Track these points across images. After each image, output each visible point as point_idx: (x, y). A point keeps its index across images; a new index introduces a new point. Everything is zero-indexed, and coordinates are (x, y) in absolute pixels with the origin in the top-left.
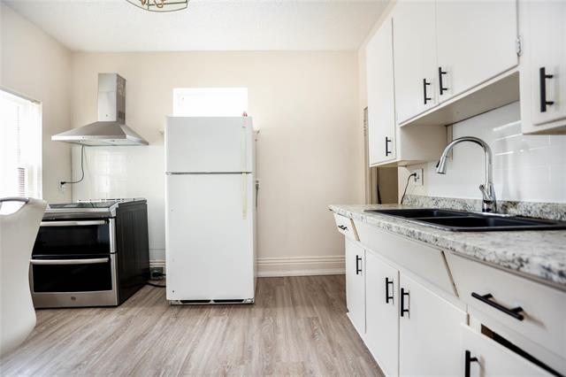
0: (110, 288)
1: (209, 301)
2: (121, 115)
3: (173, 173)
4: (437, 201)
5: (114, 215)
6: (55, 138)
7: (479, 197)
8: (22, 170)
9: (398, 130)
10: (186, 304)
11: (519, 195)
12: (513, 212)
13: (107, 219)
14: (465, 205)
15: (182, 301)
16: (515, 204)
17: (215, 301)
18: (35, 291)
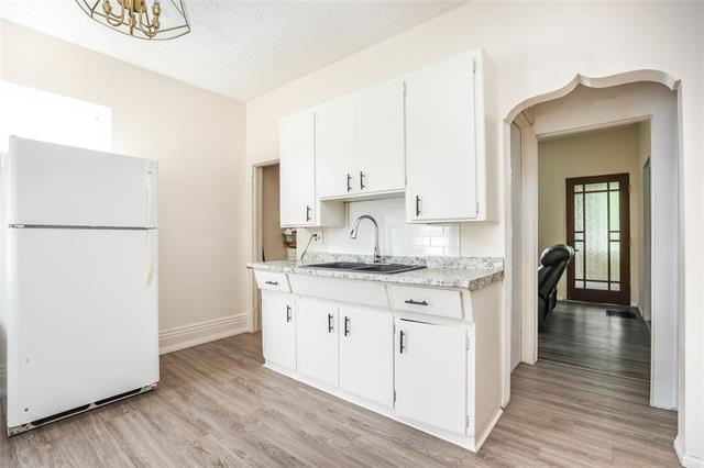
1: (88, 405)
3: (26, 226)
4: (337, 256)
7: (371, 252)
9: (318, 203)
10: (41, 425)
11: (391, 252)
12: (389, 262)
14: (359, 259)
15: (33, 423)
16: (389, 257)
17: (96, 403)
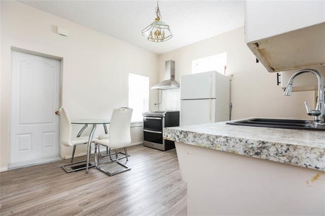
0: (162, 143)
2: (173, 76)
3: (183, 100)
5: (164, 116)
6: (152, 88)
8: (144, 100)
13: (162, 117)
18: (145, 140)
